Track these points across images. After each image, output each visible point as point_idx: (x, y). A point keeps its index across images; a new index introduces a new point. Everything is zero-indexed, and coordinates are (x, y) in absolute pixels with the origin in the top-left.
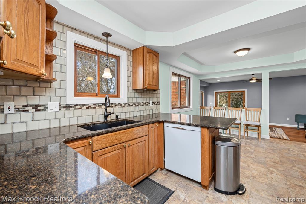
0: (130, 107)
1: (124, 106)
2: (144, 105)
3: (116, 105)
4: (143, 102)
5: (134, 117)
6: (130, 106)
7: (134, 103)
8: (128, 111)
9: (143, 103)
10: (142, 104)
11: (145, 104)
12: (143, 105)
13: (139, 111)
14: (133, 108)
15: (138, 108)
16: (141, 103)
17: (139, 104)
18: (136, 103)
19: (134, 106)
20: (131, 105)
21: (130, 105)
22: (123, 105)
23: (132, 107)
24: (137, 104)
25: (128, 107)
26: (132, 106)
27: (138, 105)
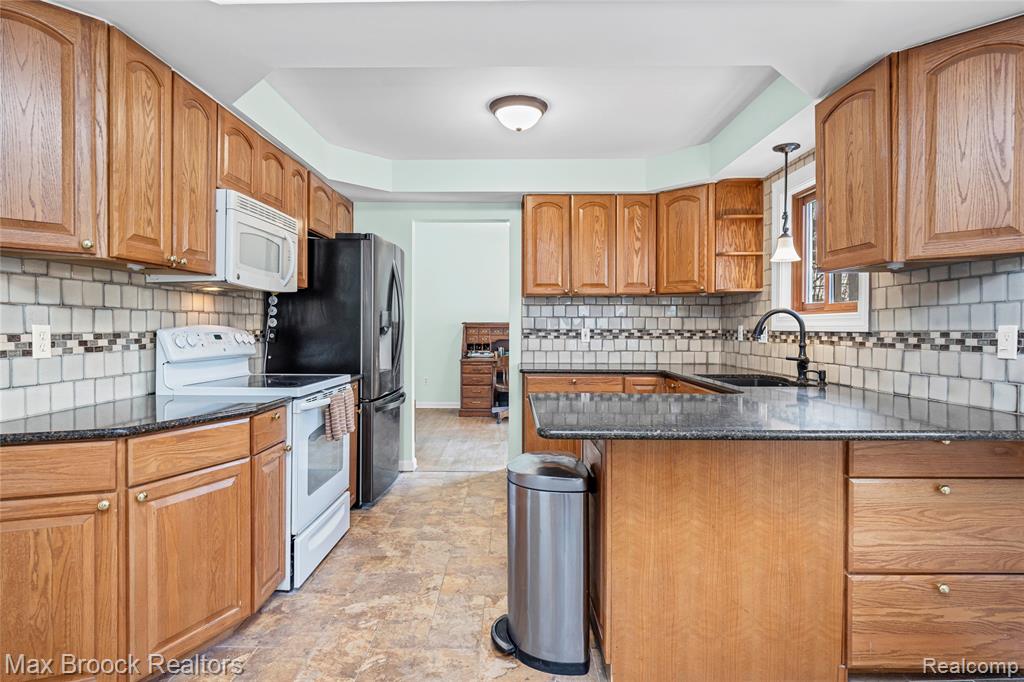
0: (884, 350)
1: (862, 344)
2: (955, 348)
3: (841, 338)
4: (944, 328)
5: (896, 395)
6: (884, 345)
7: (899, 334)
8: (874, 366)
9: (945, 335)
10: (942, 341)
11: (961, 342)
12: (945, 348)
13: (921, 375)
14: (894, 355)
15: (915, 360)
16: (935, 335)
17: (922, 338)
18: (909, 333)
19: (900, 346)
20: (888, 341)
21: (881, 343)
22: (859, 339)
23: (890, 350)
24: (913, 341)
25: (874, 349)
26: (892, 346)
27: (917, 346)
